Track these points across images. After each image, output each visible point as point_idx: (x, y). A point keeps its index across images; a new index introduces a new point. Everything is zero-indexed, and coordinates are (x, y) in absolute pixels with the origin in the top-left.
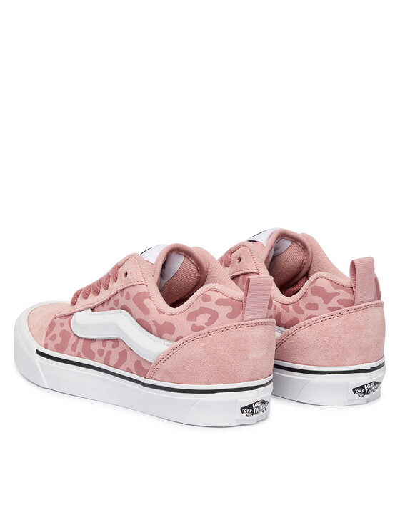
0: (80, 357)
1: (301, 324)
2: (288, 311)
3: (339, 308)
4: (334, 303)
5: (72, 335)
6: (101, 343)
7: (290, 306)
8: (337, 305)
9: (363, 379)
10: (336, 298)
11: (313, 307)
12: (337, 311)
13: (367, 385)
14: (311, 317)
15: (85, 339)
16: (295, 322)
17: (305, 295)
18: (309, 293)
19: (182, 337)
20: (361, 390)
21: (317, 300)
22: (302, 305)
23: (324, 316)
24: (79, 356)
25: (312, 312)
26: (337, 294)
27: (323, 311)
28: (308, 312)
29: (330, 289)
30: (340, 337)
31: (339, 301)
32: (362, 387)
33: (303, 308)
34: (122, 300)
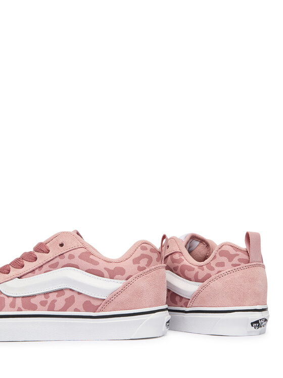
0: (21, 310)
1: (213, 277)
2: (203, 270)
3: (239, 265)
4: (235, 261)
5: (6, 298)
6: (43, 296)
7: (205, 267)
8: (238, 263)
9: (257, 316)
10: (237, 258)
11: (221, 264)
12: (238, 267)
13: (260, 320)
14: (220, 271)
15: (23, 297)
16: (208, 276)
17: (215, 257)
18: (218, 256)
19: (132, 276)
20: (257, 324)
21: (224, 259)
22: (213, 264)
23: (229, 270)
24: (19, 310)
25: (220, 269)
26: (238, 255)
27: (228, 266)
28: (217, 269)
29: (232, 252)
30: (241, 285)
31: (240, 260)
32: (257, 322)
33: (214, 266)
34: (62, 262)
